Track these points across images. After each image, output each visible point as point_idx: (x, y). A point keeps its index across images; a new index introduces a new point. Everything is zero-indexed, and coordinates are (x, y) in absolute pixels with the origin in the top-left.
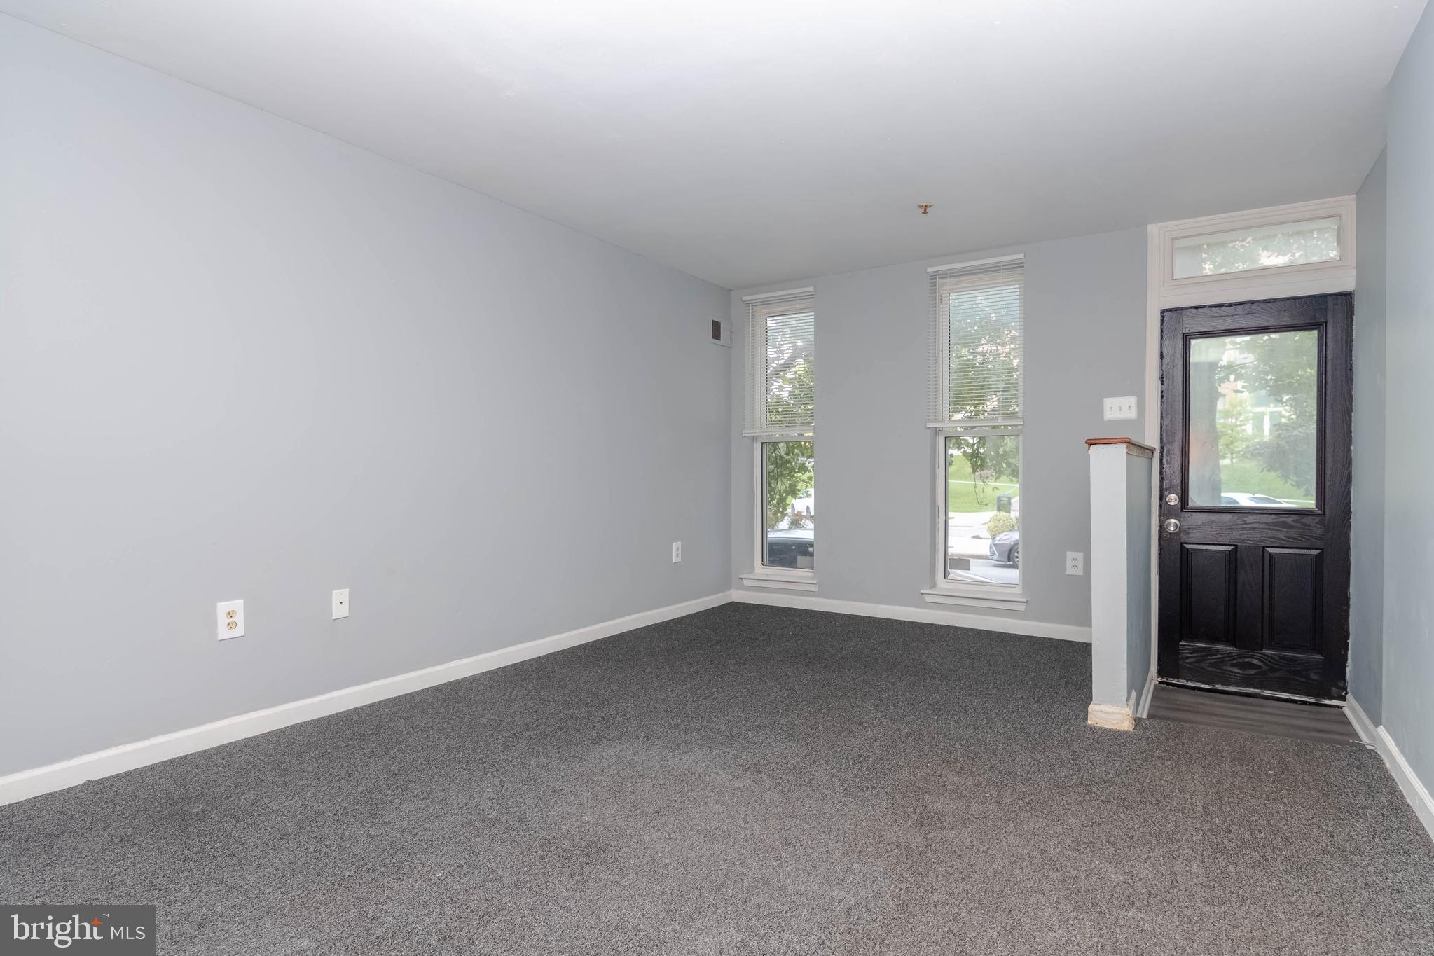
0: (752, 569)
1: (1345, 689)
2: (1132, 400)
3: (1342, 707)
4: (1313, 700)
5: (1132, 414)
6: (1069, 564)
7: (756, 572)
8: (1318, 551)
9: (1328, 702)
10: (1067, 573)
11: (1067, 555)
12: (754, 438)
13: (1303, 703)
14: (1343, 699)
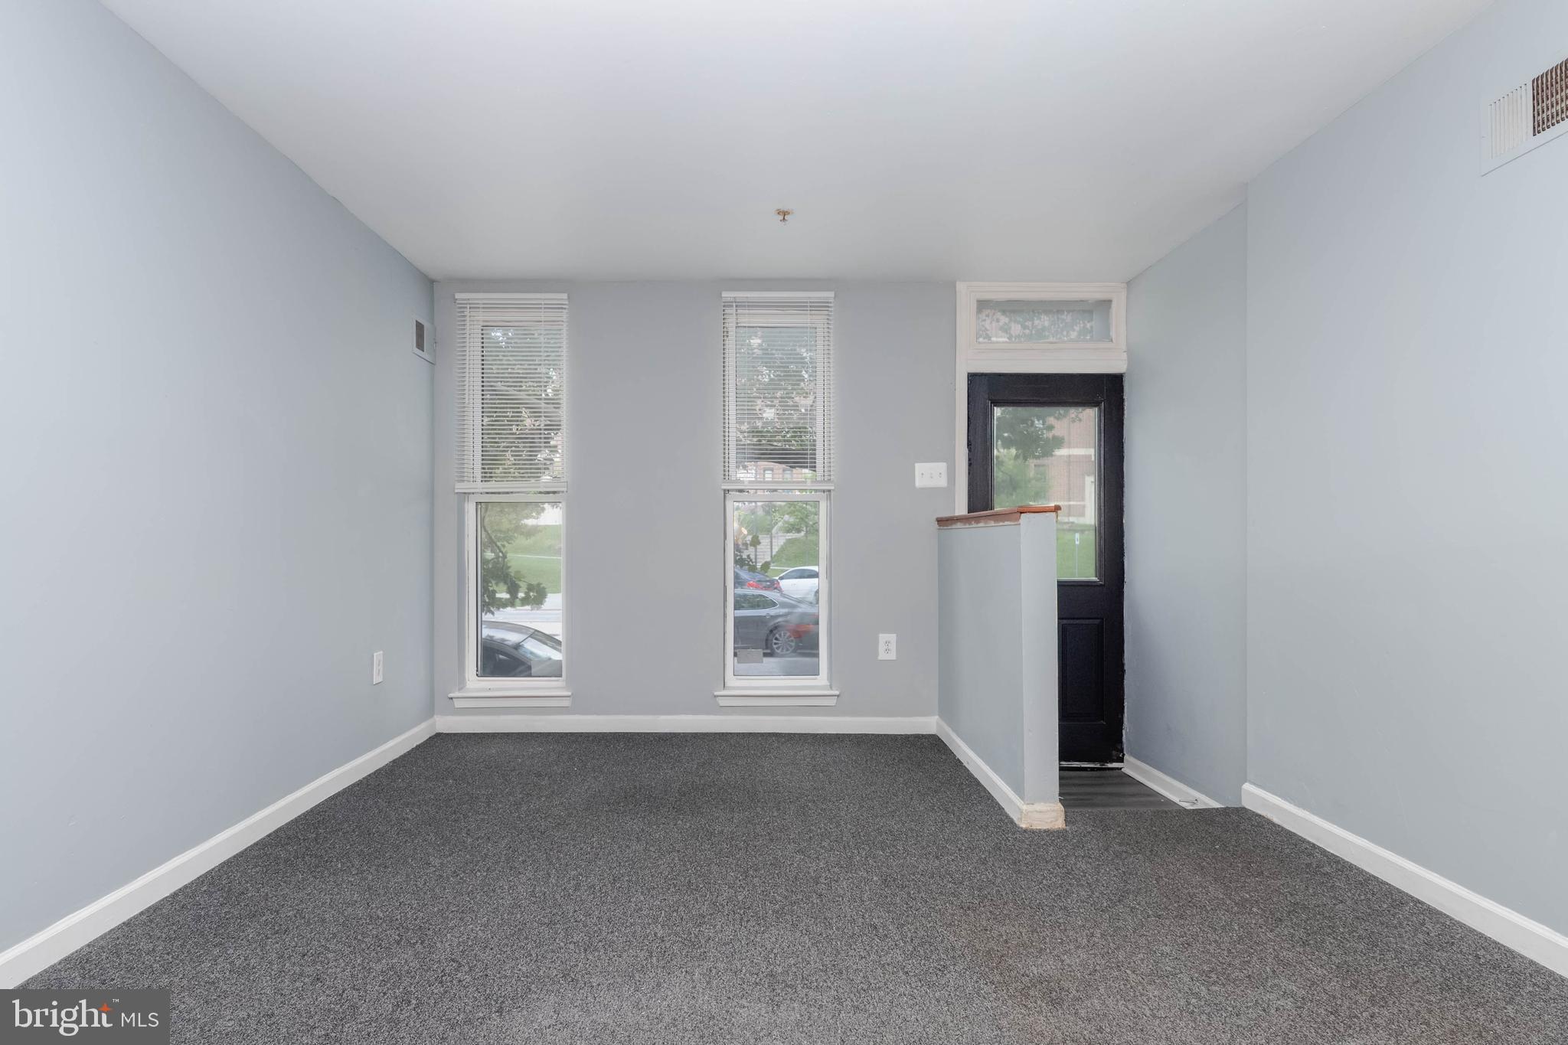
0: (461, 683)
1: (1122, 751)
2: (942, 467)
3: (1121, 769)
4: (1098, 766)
5: (942, 482)
6: (882, 648)
7: (468, 686)
8: (1099, 621)
9: (1110, 765)
10: (880, 658)
11: (880, 638)
12: (466, 495)
13: (1092, 769)
14: (1121, 760)
